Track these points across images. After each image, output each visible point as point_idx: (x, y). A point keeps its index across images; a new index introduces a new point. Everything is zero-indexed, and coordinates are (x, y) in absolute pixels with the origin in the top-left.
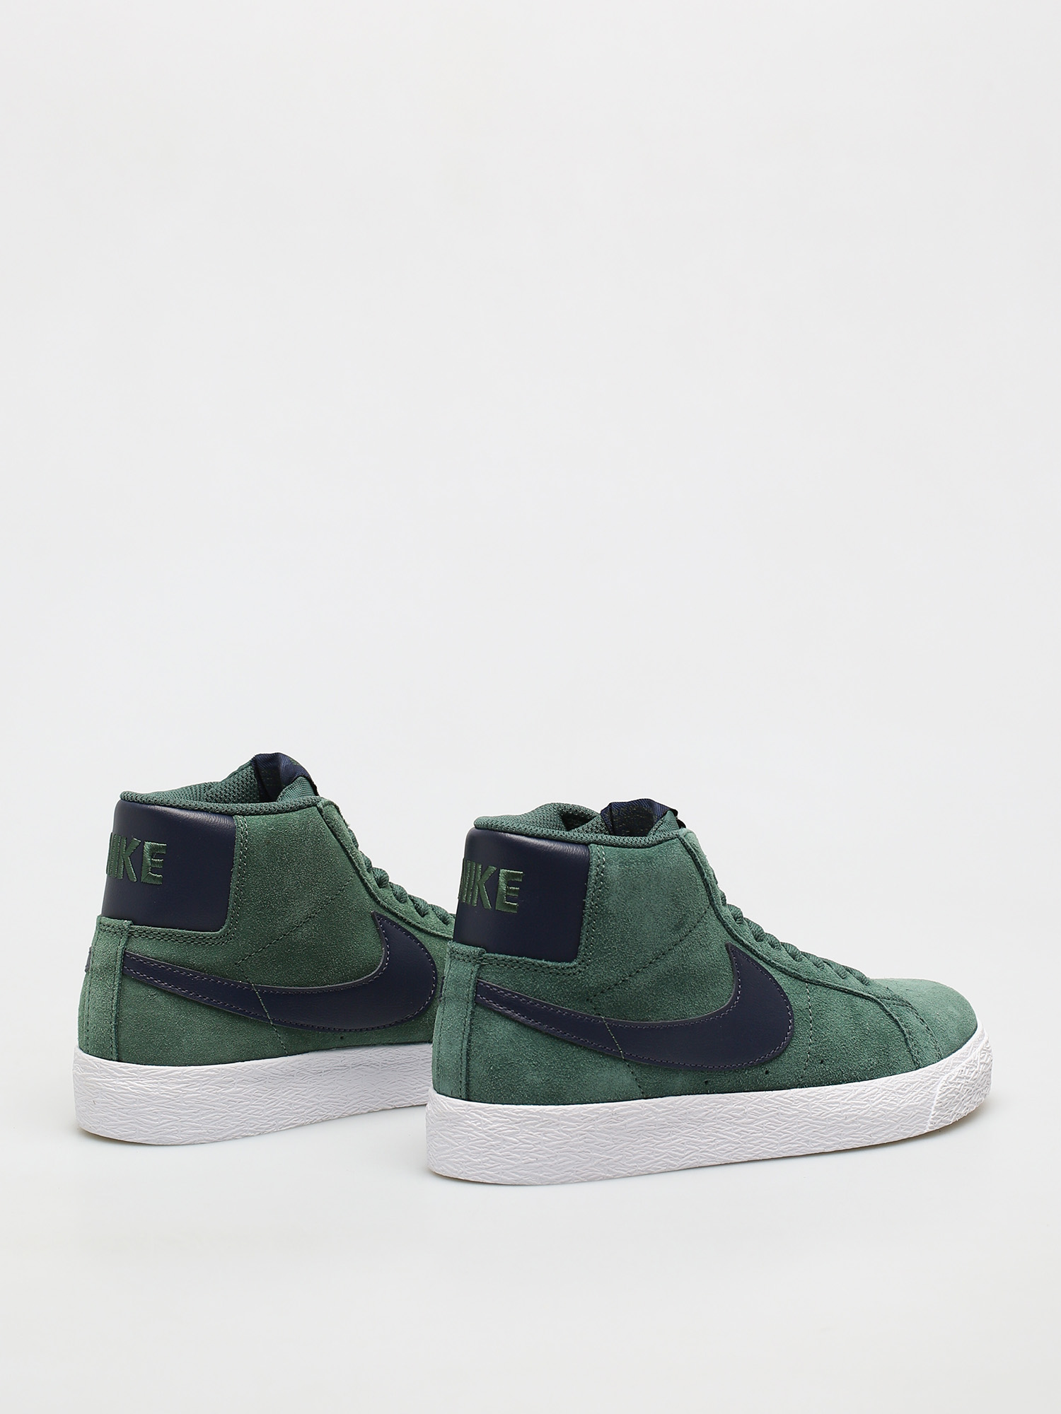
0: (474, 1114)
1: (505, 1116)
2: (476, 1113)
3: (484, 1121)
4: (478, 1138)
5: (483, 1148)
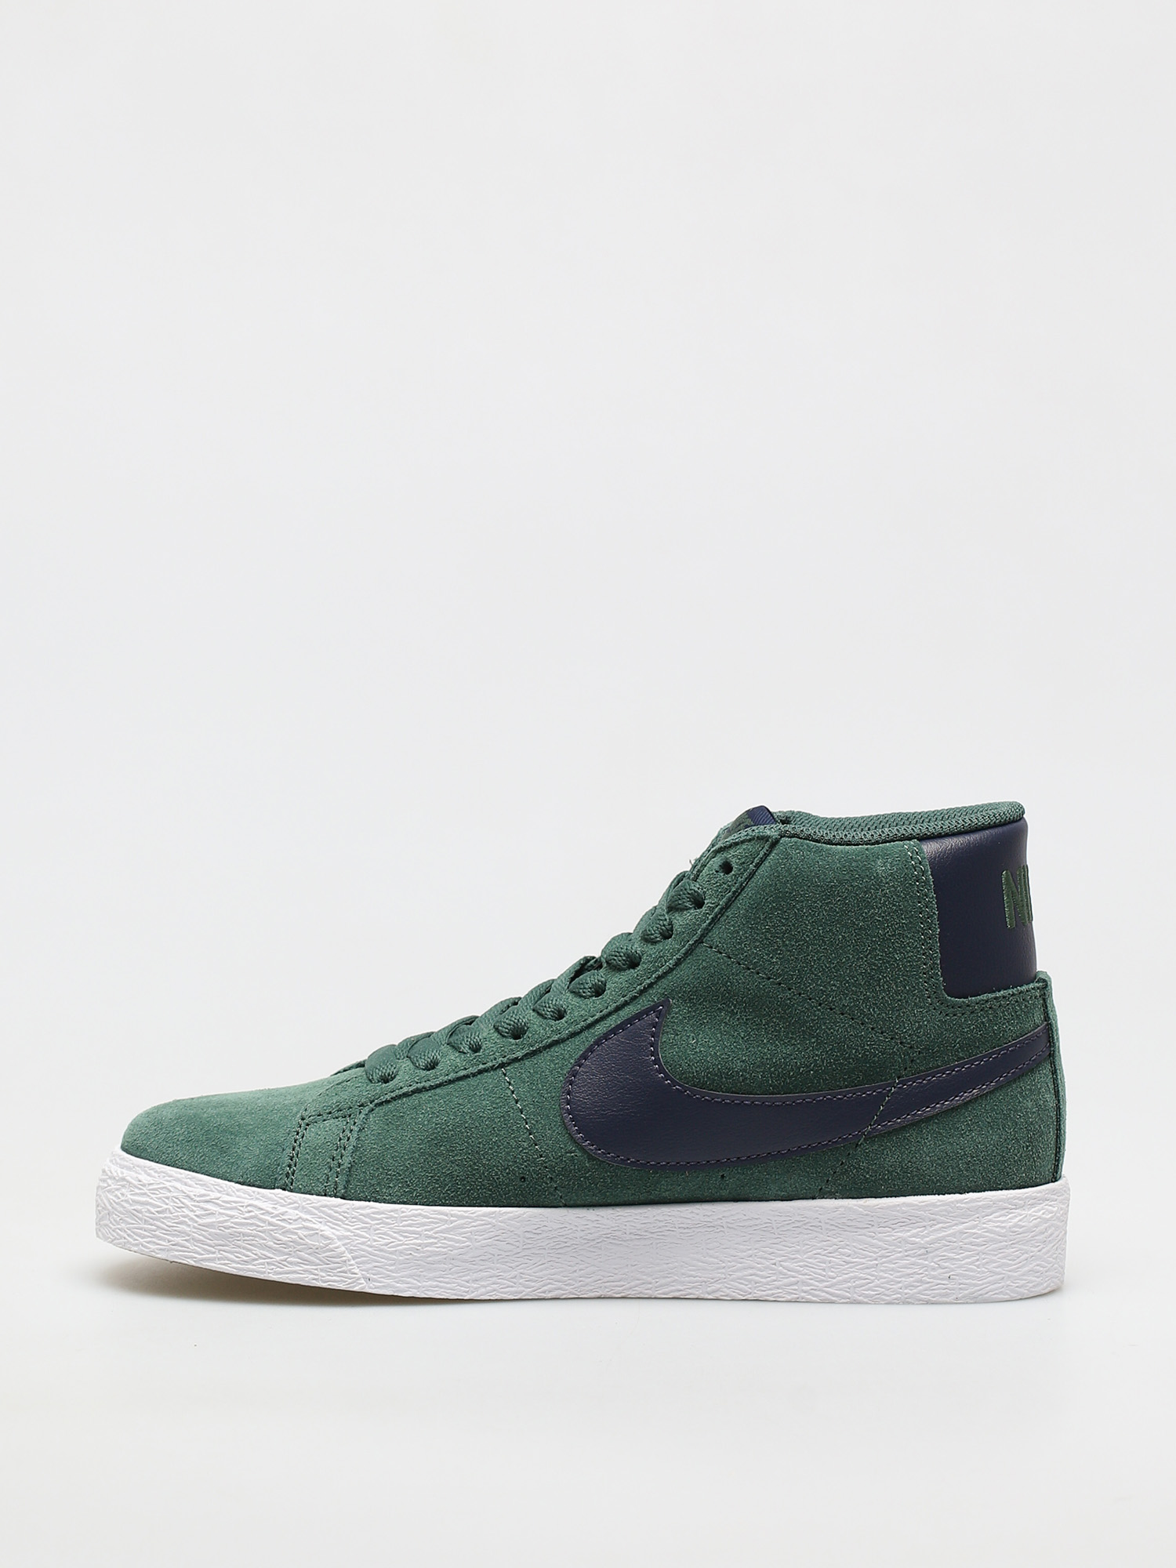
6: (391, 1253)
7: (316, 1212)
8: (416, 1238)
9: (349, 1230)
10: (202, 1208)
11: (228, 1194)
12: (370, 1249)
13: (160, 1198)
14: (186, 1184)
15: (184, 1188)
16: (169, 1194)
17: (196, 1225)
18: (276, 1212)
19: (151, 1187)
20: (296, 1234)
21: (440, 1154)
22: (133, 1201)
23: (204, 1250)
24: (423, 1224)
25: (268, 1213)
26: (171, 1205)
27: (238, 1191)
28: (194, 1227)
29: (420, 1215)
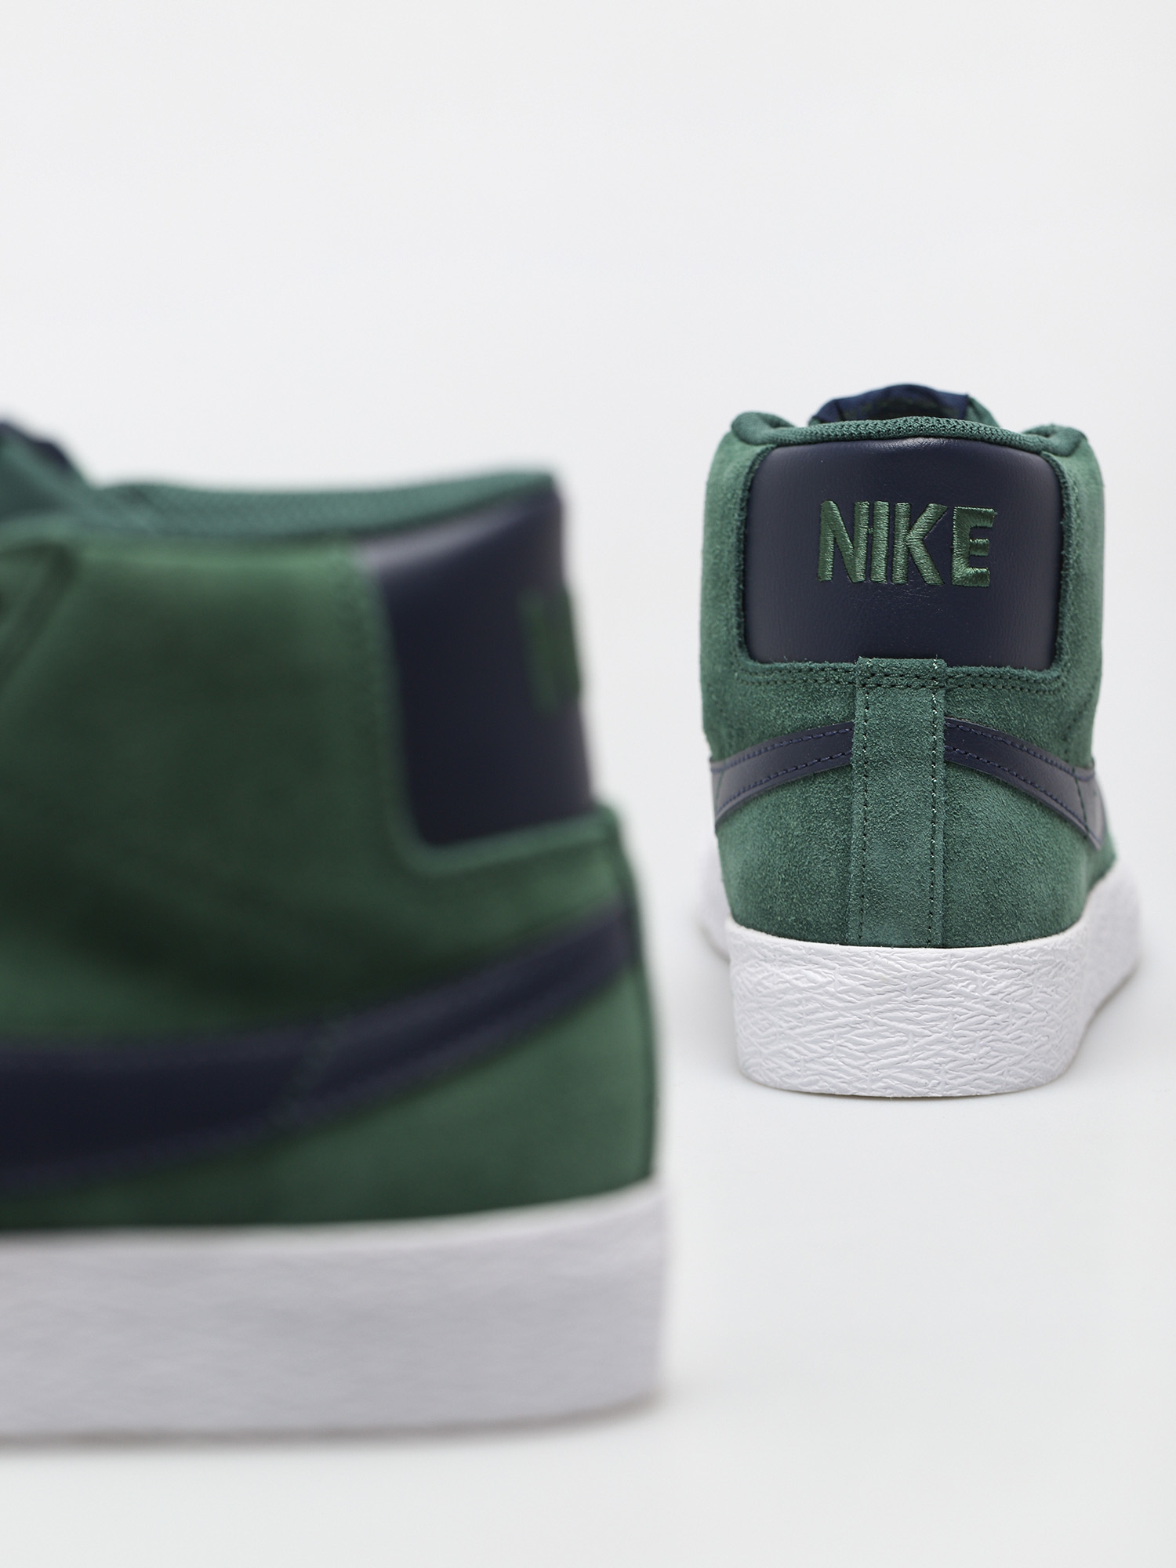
0: (963, 970)
1: (1014, 965)
2: (966, 967)
3: (983, 980)
4: (974, 1013)
5: (981, 1031)
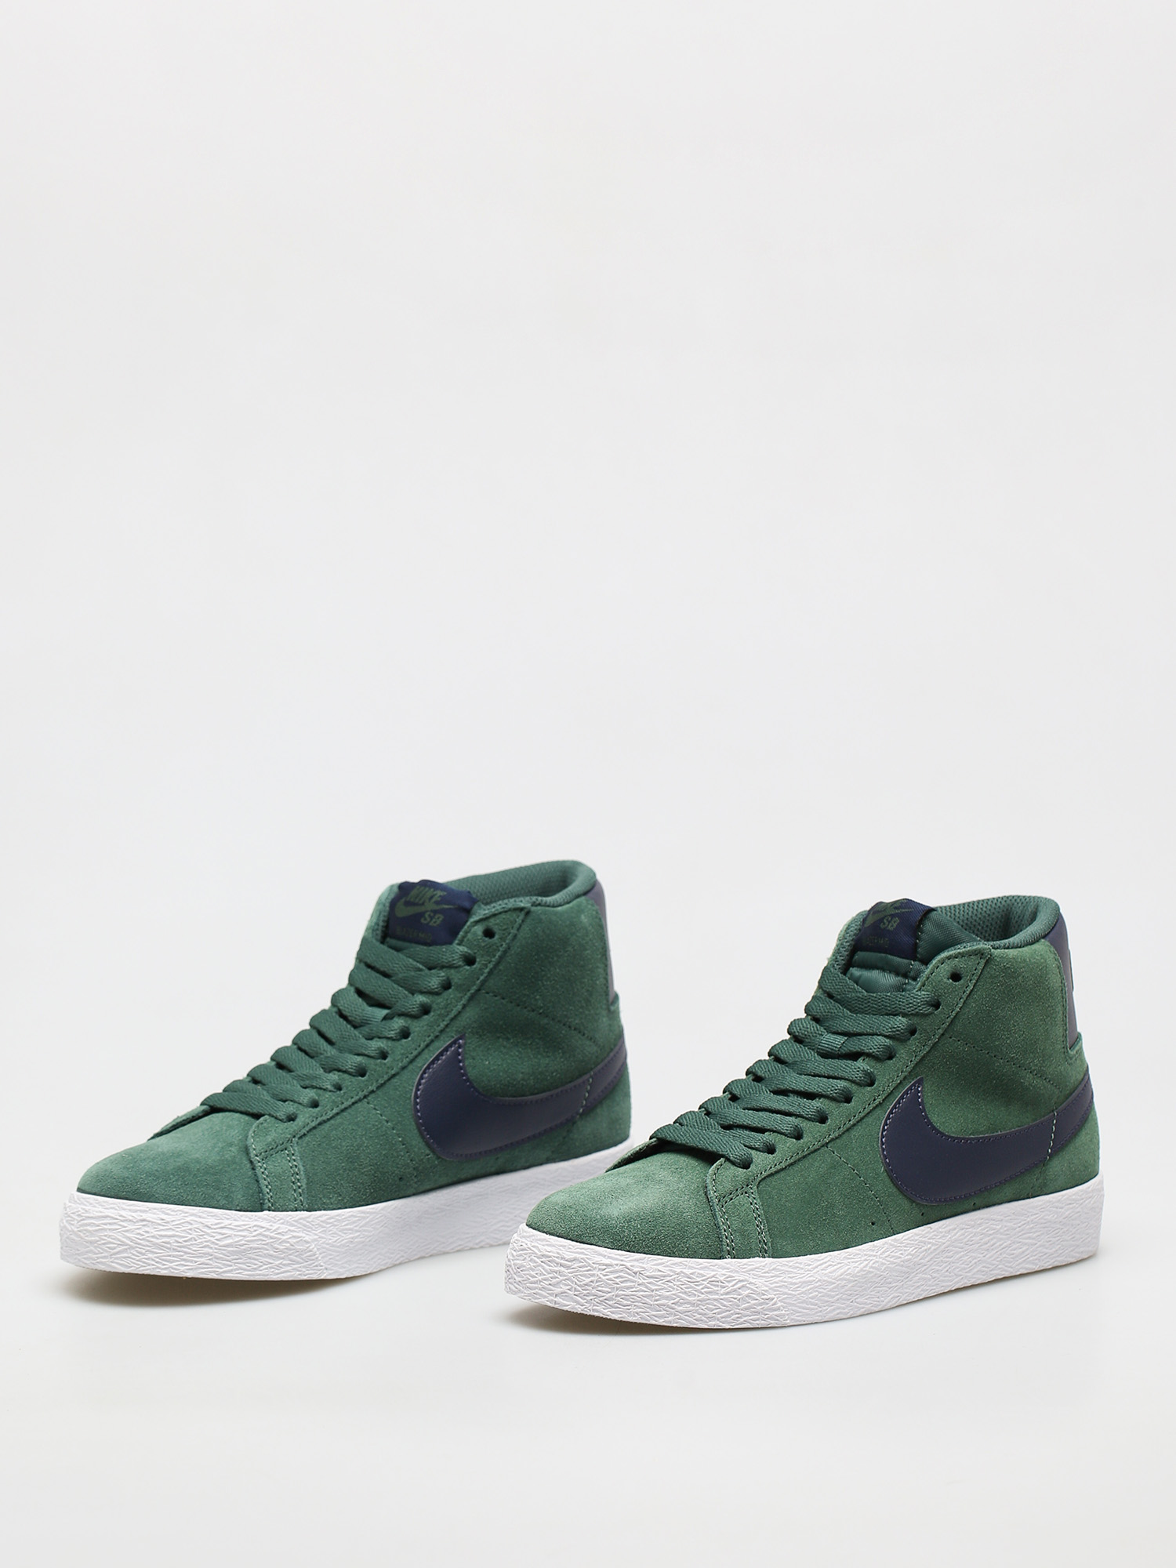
6: (338, 1247)
7: (296, 1224)
8: (351, 1234)
9: (316, 1234)
10: (220, 1233)
11: (235, 1220)
12: (328, 1246)
13: (184, 1231)
14: (200, 1217)
15: (201, 1220)
16: (190, 1227)
17: (216, 1246)
18: (274, 1228)
19: (174, 1223)
20: (288, 1242)
21: (355, 1169)
22: (161, 1236)
23: (224, 1264)
24: (354, 1222)
25: (268, 1230)
26: (194, 1235)
27: (242, 1216)
28: (216, 1249)
29: (352, 1216)
